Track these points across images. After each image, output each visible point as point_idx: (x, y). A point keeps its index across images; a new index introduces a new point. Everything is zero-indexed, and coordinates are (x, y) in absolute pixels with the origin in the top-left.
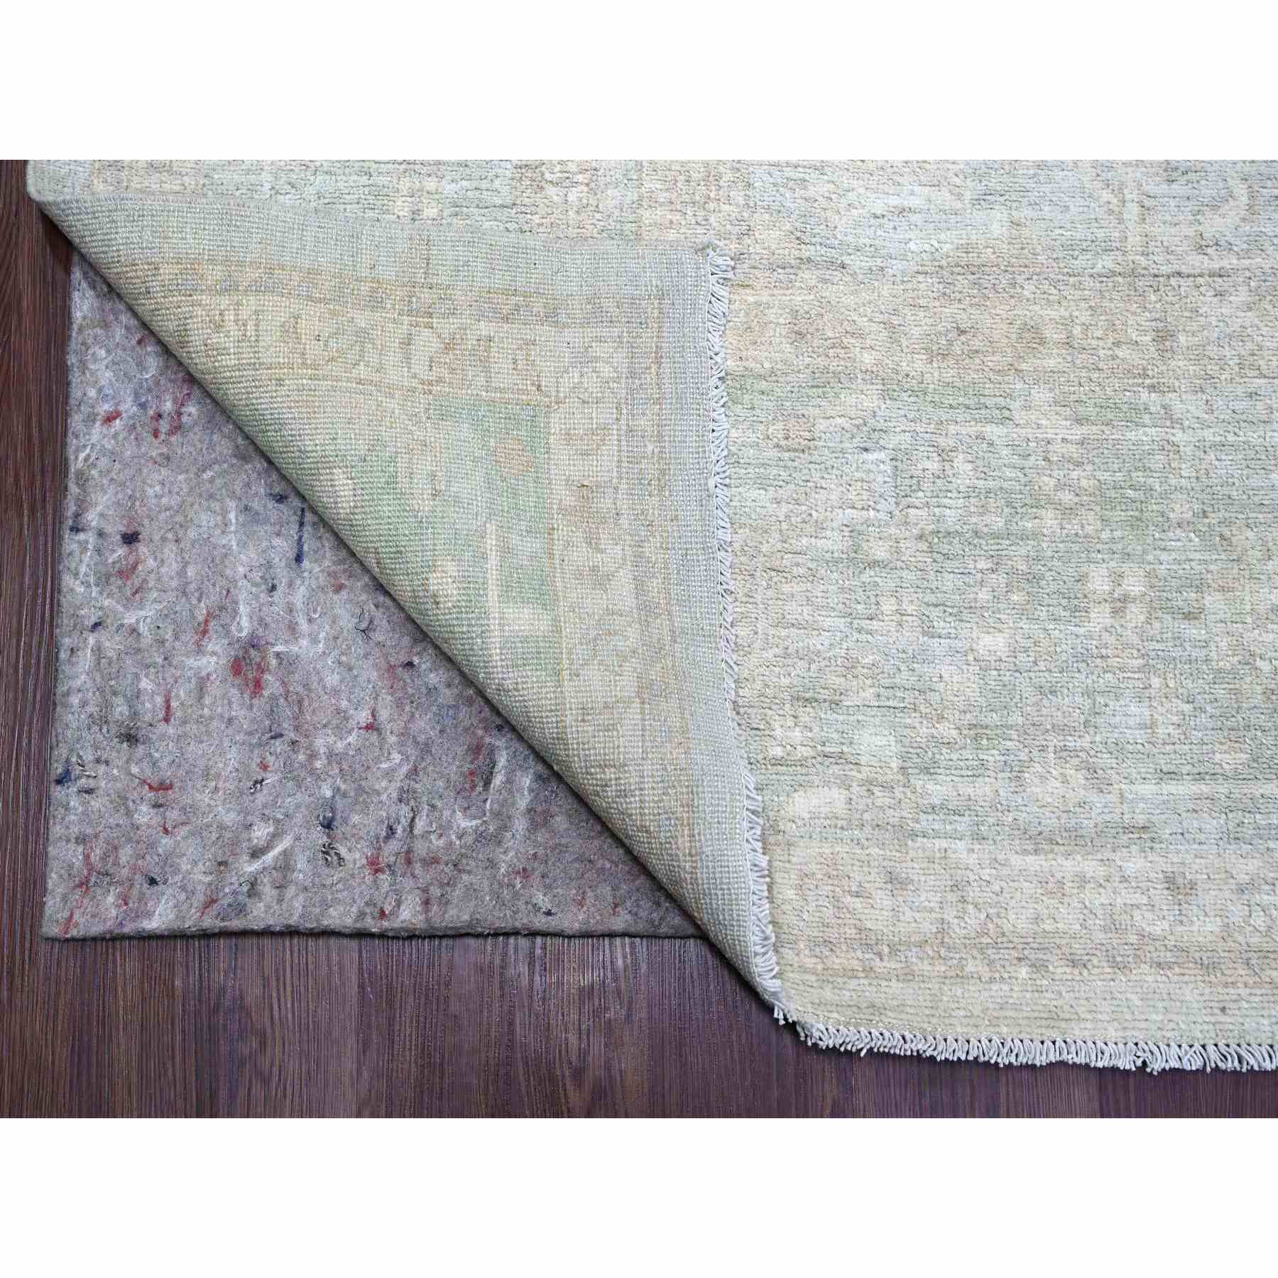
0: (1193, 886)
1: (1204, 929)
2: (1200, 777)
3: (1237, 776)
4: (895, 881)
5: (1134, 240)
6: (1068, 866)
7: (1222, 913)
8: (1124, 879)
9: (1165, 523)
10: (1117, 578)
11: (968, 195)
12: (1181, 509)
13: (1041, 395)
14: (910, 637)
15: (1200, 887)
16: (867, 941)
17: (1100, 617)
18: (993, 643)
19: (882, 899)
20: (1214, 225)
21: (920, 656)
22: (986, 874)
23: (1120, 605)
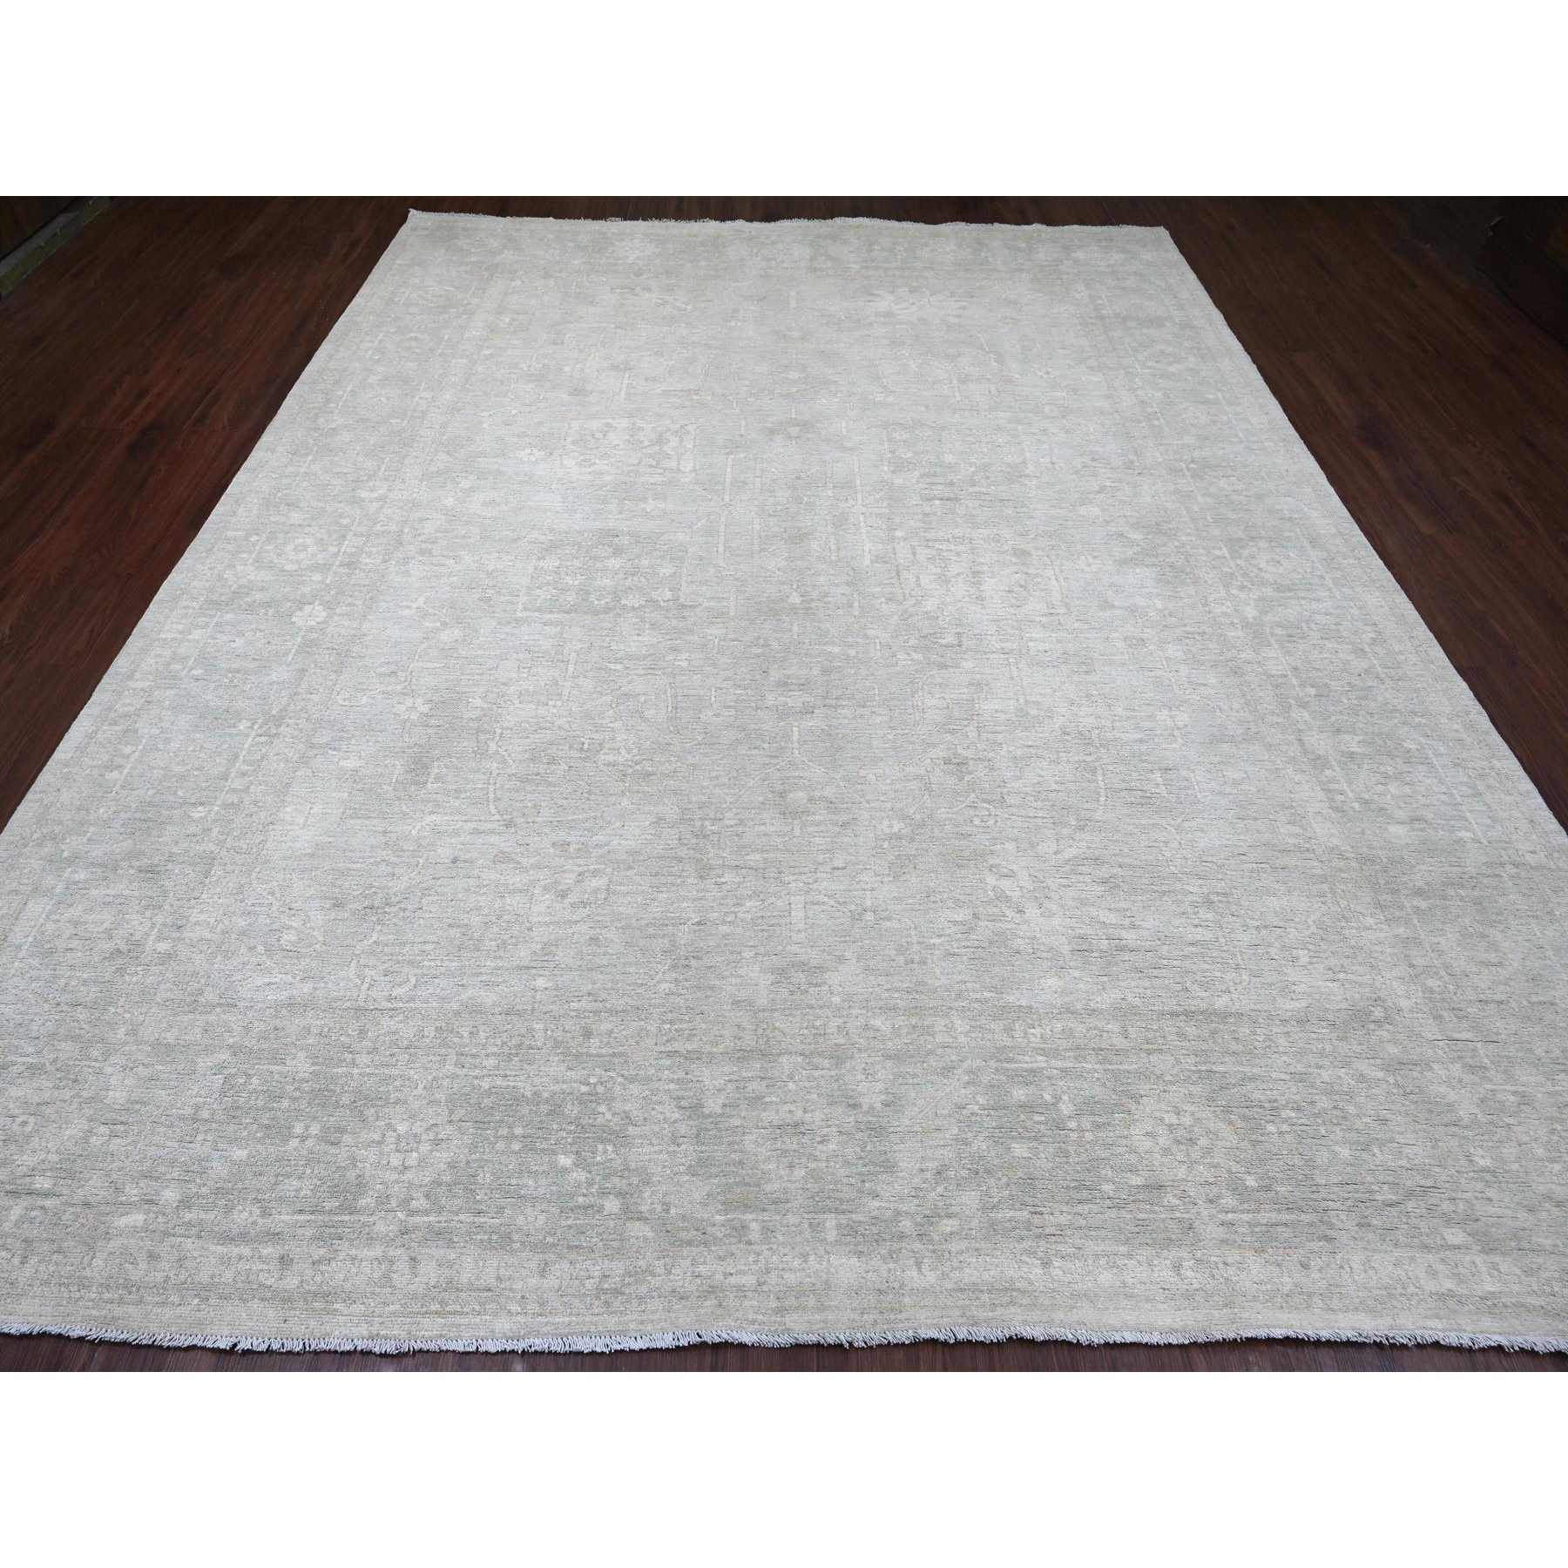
0: (292, 1260)
1: (291, 1282)
2: (312, 1213)
3: (330, 1212)
4: (153, 1257)
5: (362, 996)
6: (235, 1251)
7: (302, 1274)
8: (260, 1257)
9: (337, 1105)
10: (307, 1128)
11: (298, 978)
12: (345, 1100)
13: (301, 1055)
14: (207, 1149)
15: (295, 1261)
16: (128, 1286)
17: (294, 1143)
18: (240, 1154)
19: (143, 1265)
20: (398, 992)
21: (208, 1159)
22: (196, 1254)
23: (303, 1138)
